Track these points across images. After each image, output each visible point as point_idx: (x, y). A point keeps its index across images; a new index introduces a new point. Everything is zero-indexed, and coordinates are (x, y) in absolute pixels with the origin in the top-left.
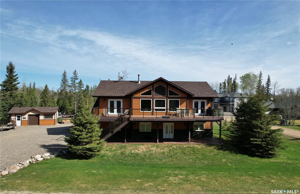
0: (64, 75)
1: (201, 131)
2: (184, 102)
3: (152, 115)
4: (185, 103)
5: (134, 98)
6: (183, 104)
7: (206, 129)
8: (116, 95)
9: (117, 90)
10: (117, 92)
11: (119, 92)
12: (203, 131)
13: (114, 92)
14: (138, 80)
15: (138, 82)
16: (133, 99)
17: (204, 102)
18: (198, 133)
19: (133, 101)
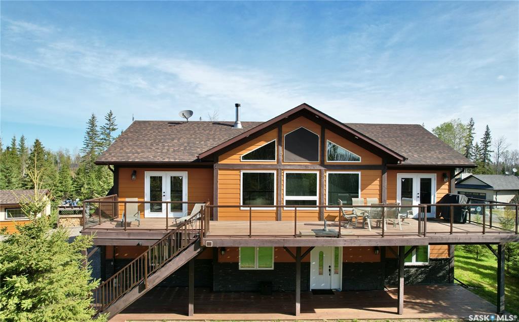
0: (92, 122)
1: (420, 264)
2: (374, 181)
3: (278, 218)
4: (377, 182)
5: (220, 169)
6: (370, 187)
7: (436, 260)
8: (167, 160)
9: (173, 145)
10: (172, 150)
11: (178, 151)
12: (427, 264)
13: (163, 149)
14: (234, 120)
15: (236, 123)
16: (219, 172)
17: (430, 180)
18: (413, 270)
19: (219, 177)
